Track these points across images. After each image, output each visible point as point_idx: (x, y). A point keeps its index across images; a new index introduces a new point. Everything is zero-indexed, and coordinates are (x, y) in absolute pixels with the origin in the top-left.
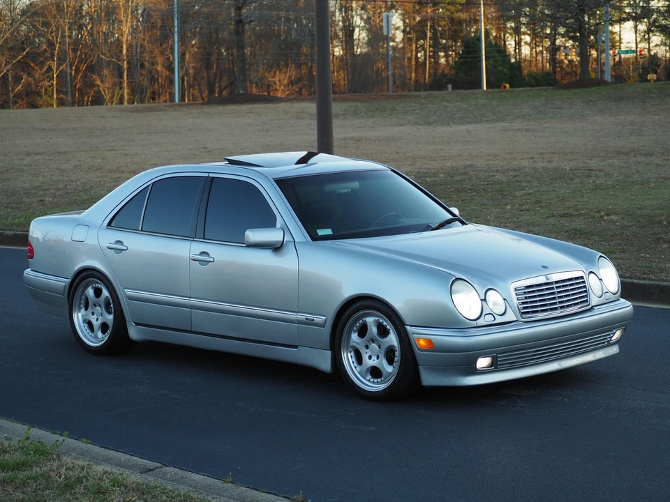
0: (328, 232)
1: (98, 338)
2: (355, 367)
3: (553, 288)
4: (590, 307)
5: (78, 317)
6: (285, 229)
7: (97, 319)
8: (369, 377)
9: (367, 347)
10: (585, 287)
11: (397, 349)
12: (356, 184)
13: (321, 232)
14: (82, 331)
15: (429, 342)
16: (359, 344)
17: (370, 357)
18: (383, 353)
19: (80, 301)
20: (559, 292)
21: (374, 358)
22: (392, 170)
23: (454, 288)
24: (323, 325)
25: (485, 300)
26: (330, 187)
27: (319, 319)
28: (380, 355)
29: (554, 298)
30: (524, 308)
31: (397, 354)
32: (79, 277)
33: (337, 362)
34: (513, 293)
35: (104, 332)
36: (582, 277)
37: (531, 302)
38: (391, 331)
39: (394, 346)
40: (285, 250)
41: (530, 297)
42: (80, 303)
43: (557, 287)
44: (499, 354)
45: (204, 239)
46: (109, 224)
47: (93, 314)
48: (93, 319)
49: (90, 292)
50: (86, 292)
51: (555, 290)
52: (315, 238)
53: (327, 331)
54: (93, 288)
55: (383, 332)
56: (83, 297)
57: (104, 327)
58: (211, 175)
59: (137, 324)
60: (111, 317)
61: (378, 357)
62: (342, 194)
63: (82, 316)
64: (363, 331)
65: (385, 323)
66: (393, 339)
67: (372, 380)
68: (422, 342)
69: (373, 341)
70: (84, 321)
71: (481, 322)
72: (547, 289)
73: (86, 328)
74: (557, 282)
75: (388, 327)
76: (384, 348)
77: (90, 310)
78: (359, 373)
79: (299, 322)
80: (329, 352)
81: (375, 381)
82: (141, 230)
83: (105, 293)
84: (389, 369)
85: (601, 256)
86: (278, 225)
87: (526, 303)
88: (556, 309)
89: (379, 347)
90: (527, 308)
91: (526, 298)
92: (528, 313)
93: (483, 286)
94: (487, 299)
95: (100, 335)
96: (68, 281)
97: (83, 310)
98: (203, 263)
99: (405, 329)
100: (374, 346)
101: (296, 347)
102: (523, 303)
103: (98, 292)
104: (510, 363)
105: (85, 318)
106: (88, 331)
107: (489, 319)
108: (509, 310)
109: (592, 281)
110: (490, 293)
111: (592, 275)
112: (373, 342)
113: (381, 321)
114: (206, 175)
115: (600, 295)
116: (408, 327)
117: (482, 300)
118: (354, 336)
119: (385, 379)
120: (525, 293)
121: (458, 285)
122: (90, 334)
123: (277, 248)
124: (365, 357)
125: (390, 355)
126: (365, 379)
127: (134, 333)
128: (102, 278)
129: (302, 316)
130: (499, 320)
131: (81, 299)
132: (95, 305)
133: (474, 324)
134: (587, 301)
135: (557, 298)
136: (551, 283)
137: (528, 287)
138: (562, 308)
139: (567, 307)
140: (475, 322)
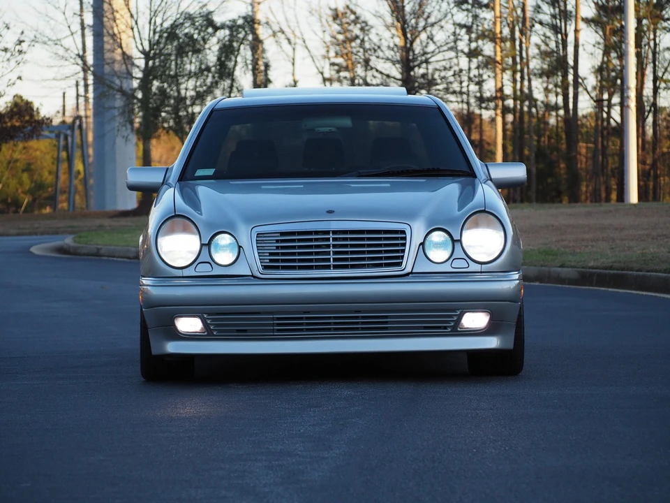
0: (210, 172)
3: (327, 239)
4: (403, 273)
13: (200, 173)
20: (339, 246)
25: (209, 244)
29: (327, 253)
30: (271, 261)
37: (283, 254)
41: (283, 247)
43: (334, 239)
51: (331, 242)
72: (316, 240)
74: (335, 232)
87: (277, 254)
88: (328, 267)
90: (277, 261)
91: (278, 248)
92: (277, 268)
94: (212, 244)
102: (271, 254)
104: (238, 331)
107: (204, 270)
108: (241, 262)
111: (437, 233)
117: (202, 245)
120: (277, 241)
133: (179, 273)
134: (399, 264)
135: (331, 253)
136: (327, 232)
137: (282, 234)
138: (336, 267)
139: (353, 267)
140: (179, 271)
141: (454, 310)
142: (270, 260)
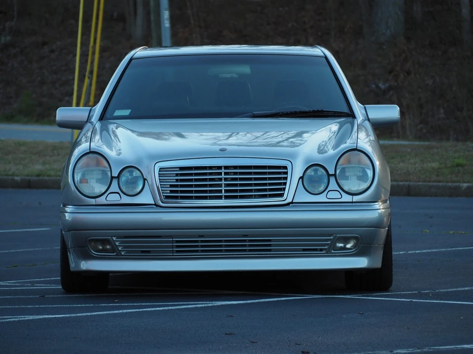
3: (219, 174)
4: (284, 202)
10: (285, 178)
13: (118, 113)
23: (80, 162)
25: (118, 177)
29: (220, 185)
30: (172, 191)
34: (156, 173)
36: (285, 168)
37: (182, 186)
41: (182, 180)
51: (223, 176)
71: (100, 200)
72: (211, 174)
74: (226, 167)
87: (177, 186)
88: (220, 198)
90: (177, 192)
91: (177, 180)
92: (176, 197)
94: (121, 178)
102: (171, 186)
104: (143, 252)
107: (112, 199)
108: (147, 191)
111: (317, 168)
115: (318, 192)
117: (113, 178)
120: (177, 175)
121: (87, 159)
130: (126, 200)
133: (93, 201)
134: (282, 195)
135: (223, 185)
136: (220, 168)
137: (182, 168)
138: (227, 197)
139: (242, 197)
140: (93, 200)
141: (329, 235)
142: (170, 191)
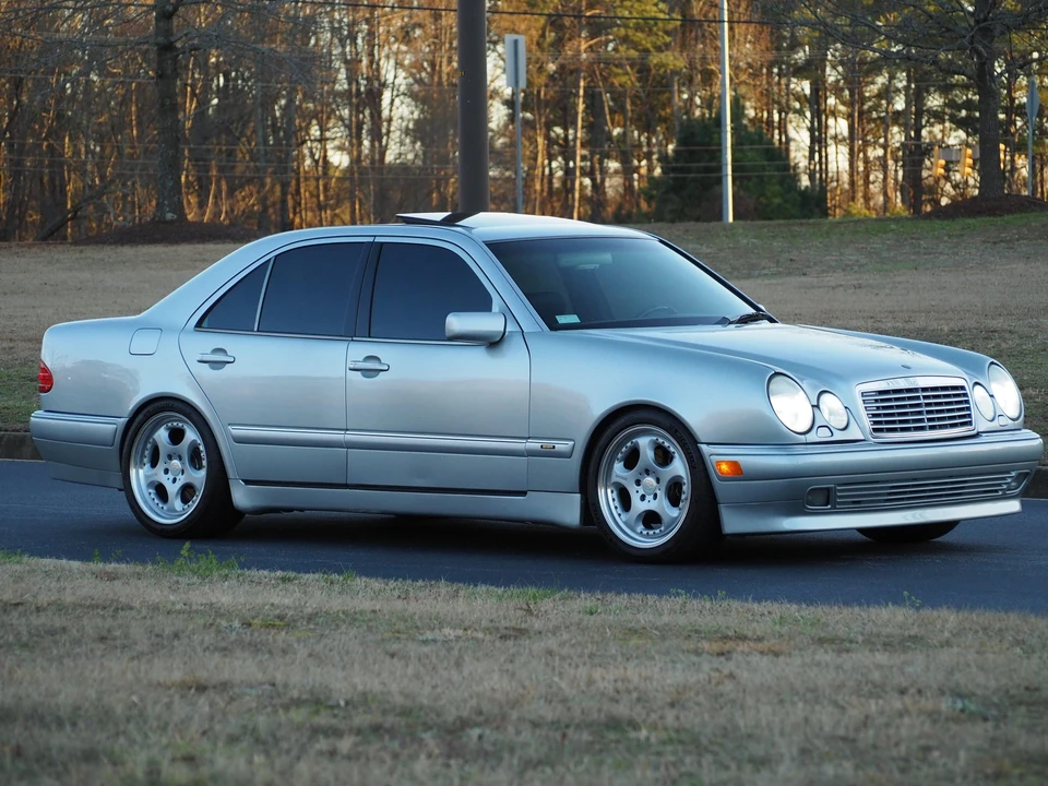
0: (574, 319)
1: (176, 511)
2: (619, 515)
3: (918, 398)
4: (975, 432)
5: (139, 476)
6: (507, 314)
7: (174, 480)
8: (640, 528)
9: (638, 483)
10: (967, 402)
11: (685, 481)
12: (607, 257)
13: (562, 319)
14: (146, 502)
15: (735, 465)
16: (625, 479)
17: (643, 498)
18: (663, 489)
19: (143, 452)
20: (927, 405)
21: (649, 498)
22: (661, 241)
23: (771, 386)
24: (569, 455)
25: (817, 406)
26: (567, 260)
27: (561, 446)
28: (658, 492)
29: (920, 413)
30: (875, 423)
31: (685, 488)
32: (144, 412)
33: (590, 509)
34: (860, 400)
35: (185, 500)
36: (963, 388)
37: (886, 415)
38: (676, 455)
39: (680, 477)
40: (505, 346)
41: (884, 408)
42: (143, 456)
43: (925, 397)
44: (839, 485)
45: (370, 337)
46: (199, 324)
47: (166, 471)
48: (166, 480)
49: (162, 435)
50: (156, 436)
51: (922, 401)
52: (554, 326)
53: (575, 463)
54: (168, 428)
55: (664, 457)
56: (149, 446)
57: (187, 492)
58: (378, 240)
59: (247, 482)
60: (203, 473)
61: (655, 496)
62: (585, 271)
63: (146, 477)
64: (632, 459)
65: (666, 444)
66: (679, 467)
67: (644, 532)
68: (724, 467)
69: (647, 472)
70: (150, 485)
71: (812, 437)
72: (910, 398)
73: (152, 496)
74: (924, 389)
75: (672, 449)
76: (664, 483)
77: (161, 466)
78: (625, 523)
79: (531, 453)
80: (579, 496)
81: (651, 532)
82: (258, 331)
83: (191, 435)
84: (674, 512)
85: (992, 363)
86: (495, 308)
87: (878, 415)
88: (922, 428)
89: (658, 481)
90: (880, 423)
91: (878, 408)
92: (881, 430)
93: (816, 387)
94: (821, 406)
95: (178, 504)
96: (123, 421)
97: (148, 466)
98: (368, 373)
99: (699, 451)
100: (650, 480)
101: (523, 493)
102: (874, 415)
103: (176, 436)
104: (854, 502)
105: (151, 480)
106: (156, 501)
107: (823, 435)
108: (853, 425)
109: (978, 395)
110: (825, 397)
111: (978, 387)
112: (648, 474)
113: (661, 440)
114: (371, 239)
115: (990, 418)
116: (704, 447)
117: (813, 406)
118: (618, 467)
119: (666, 528)
120: (876, 401)
121: (778, 383)
122: (161, 505)
123: (493, 343)
124: (635, 499)
125: (674, 492)
126: (634, 531)
127: (241, 496)
128: (188, 410)
129: (534, 445)
130: (838, 436)
131: (144, 448)
132: (170, 457)
133: (802, 438)
134: (970, 423)
135: (924, 412)
136: (916, 390)
137: (881, 393)
138: (932, 428)
139: (940, 427)
140: (803, 436)
141: (1009, 473)
